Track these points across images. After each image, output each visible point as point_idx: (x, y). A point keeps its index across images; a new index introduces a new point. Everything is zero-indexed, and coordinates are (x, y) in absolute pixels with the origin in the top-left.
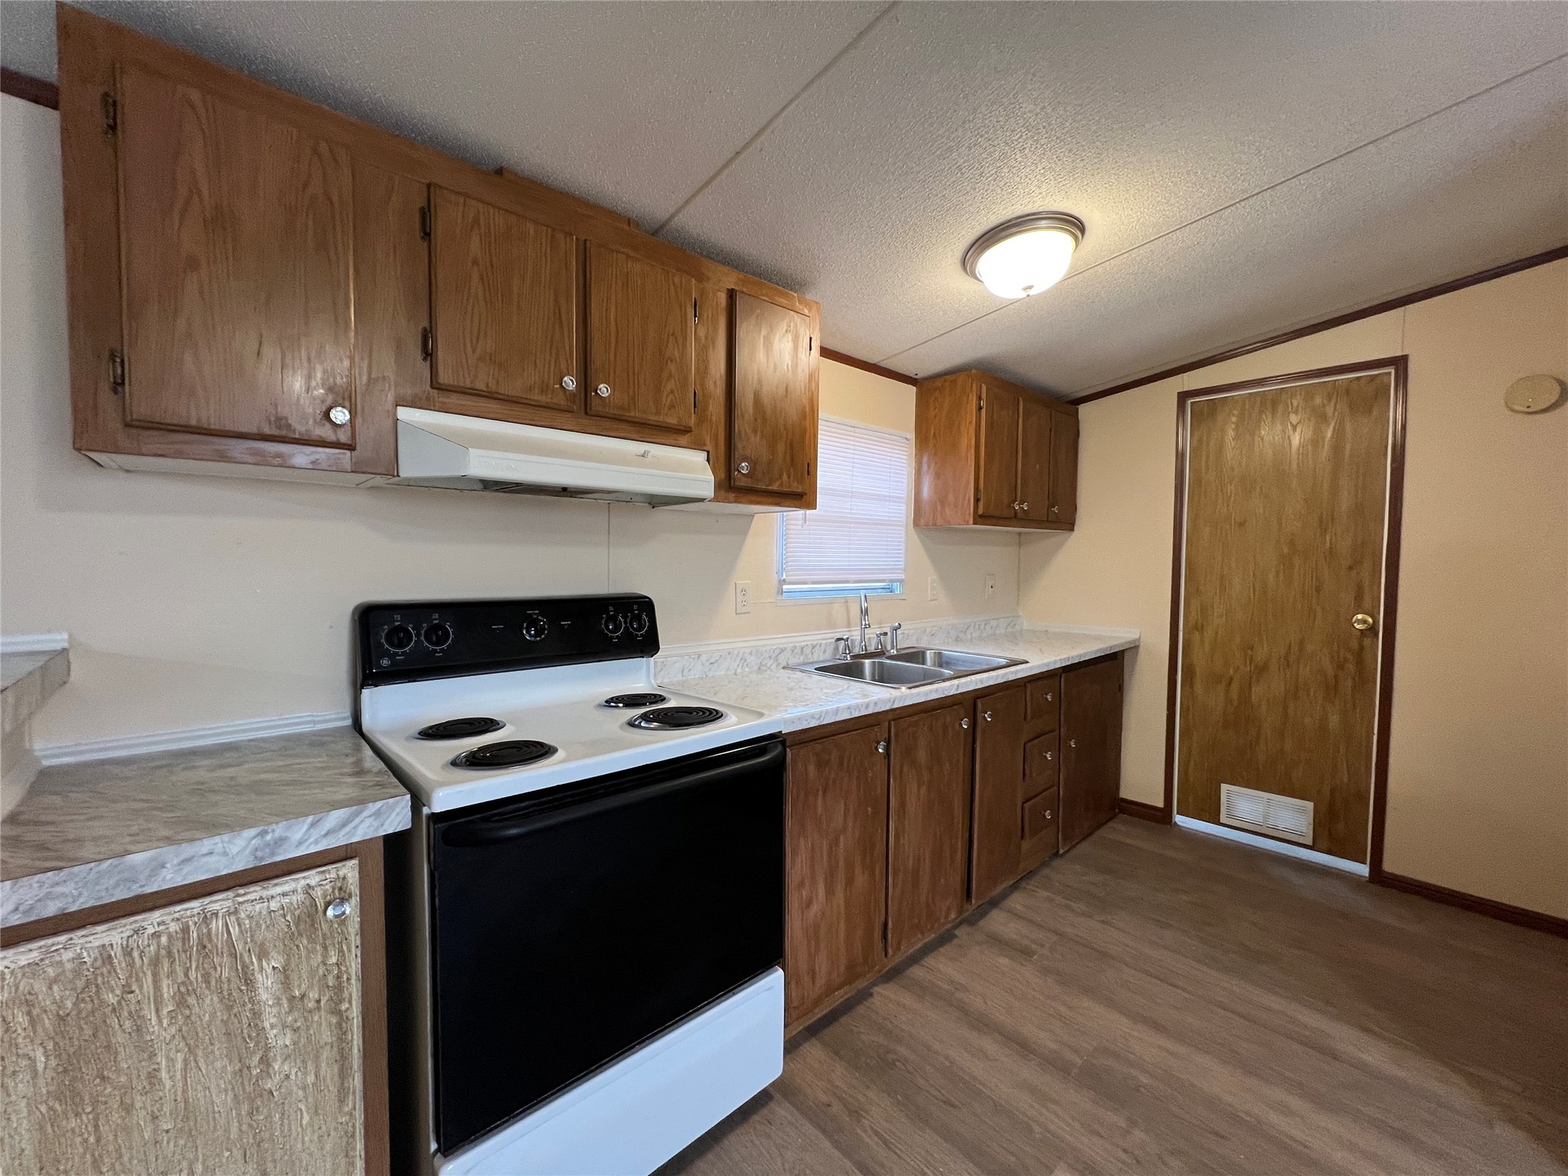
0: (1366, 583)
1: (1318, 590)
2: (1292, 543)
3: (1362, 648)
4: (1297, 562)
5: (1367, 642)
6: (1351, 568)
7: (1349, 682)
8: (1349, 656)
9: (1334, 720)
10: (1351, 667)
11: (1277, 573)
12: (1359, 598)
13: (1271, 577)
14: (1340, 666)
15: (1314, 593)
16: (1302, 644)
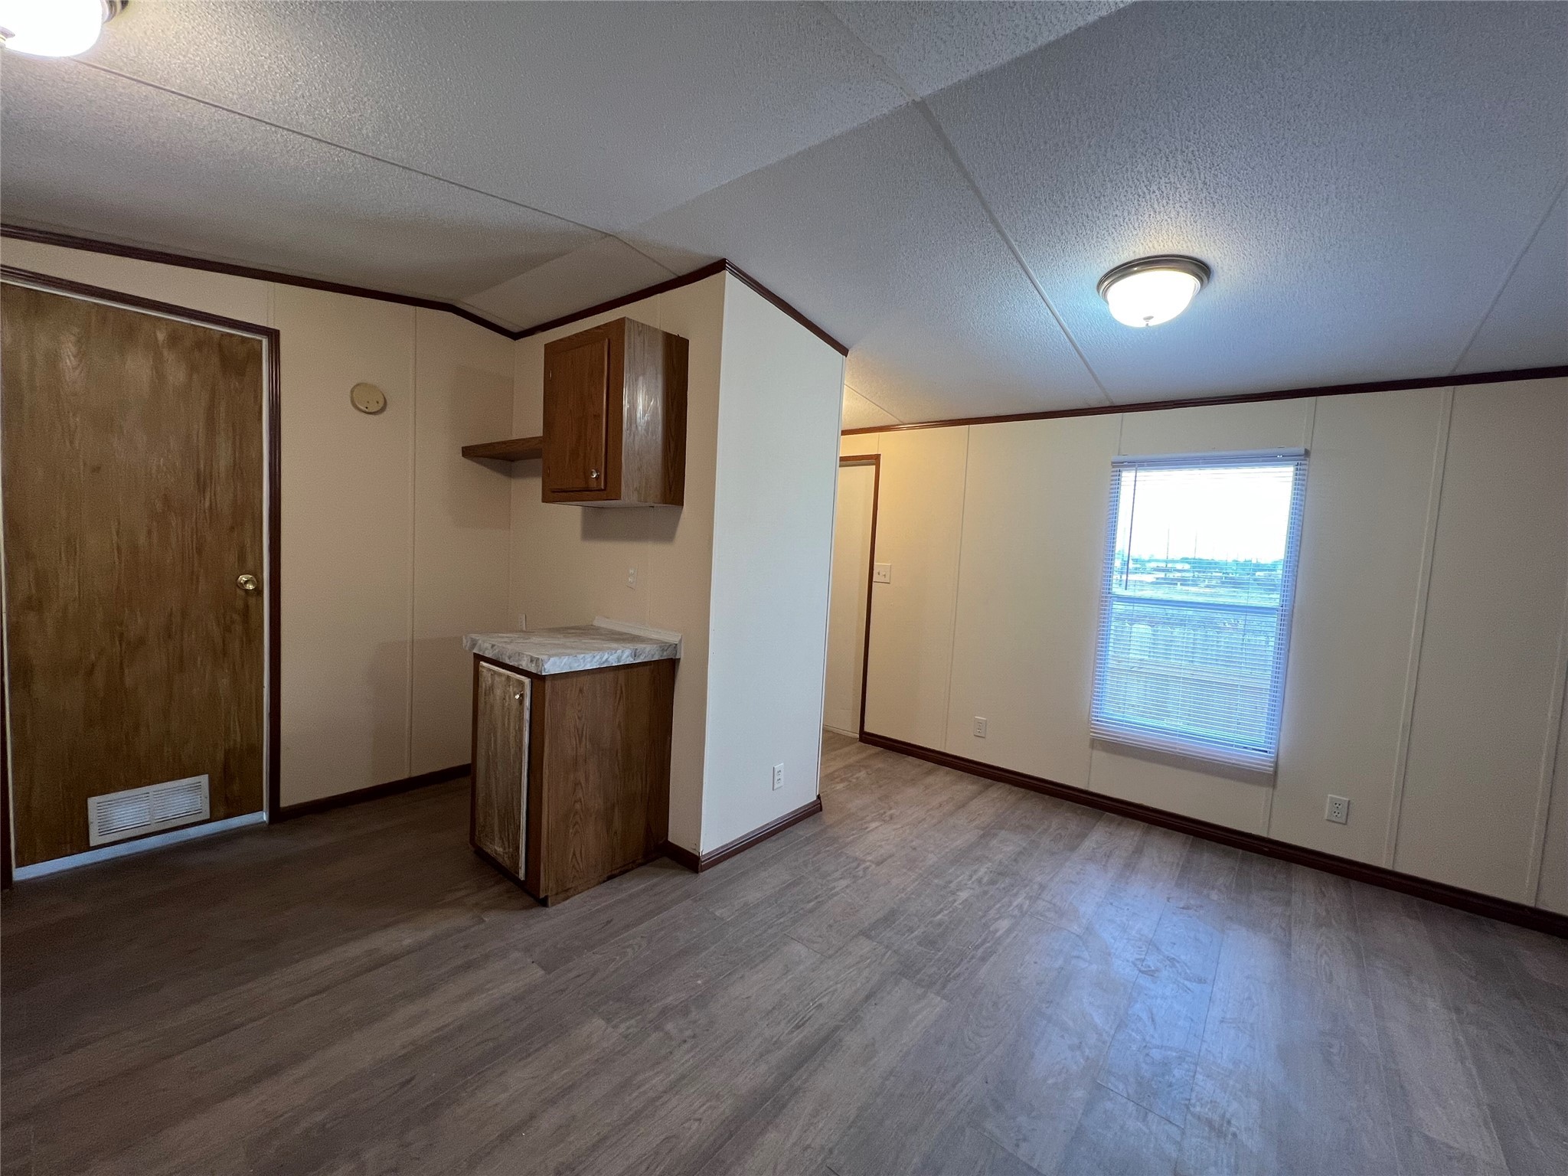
0: (248, 542)
1: (199, 551)
2: (166, 499)
3: (247, 607)
4: (174, 521)
5: (252, 601)
6: (232, 529)
7: (237, 644)
8: (236, 617)
9: (224, 682)
10: (238, 628)
11: (149, 532)
12: (242, 558)
13: (142, 540)
14: (228, 629)
15: (196, 556)
16: (184, 614)
